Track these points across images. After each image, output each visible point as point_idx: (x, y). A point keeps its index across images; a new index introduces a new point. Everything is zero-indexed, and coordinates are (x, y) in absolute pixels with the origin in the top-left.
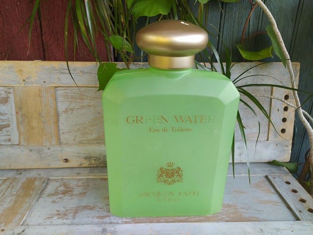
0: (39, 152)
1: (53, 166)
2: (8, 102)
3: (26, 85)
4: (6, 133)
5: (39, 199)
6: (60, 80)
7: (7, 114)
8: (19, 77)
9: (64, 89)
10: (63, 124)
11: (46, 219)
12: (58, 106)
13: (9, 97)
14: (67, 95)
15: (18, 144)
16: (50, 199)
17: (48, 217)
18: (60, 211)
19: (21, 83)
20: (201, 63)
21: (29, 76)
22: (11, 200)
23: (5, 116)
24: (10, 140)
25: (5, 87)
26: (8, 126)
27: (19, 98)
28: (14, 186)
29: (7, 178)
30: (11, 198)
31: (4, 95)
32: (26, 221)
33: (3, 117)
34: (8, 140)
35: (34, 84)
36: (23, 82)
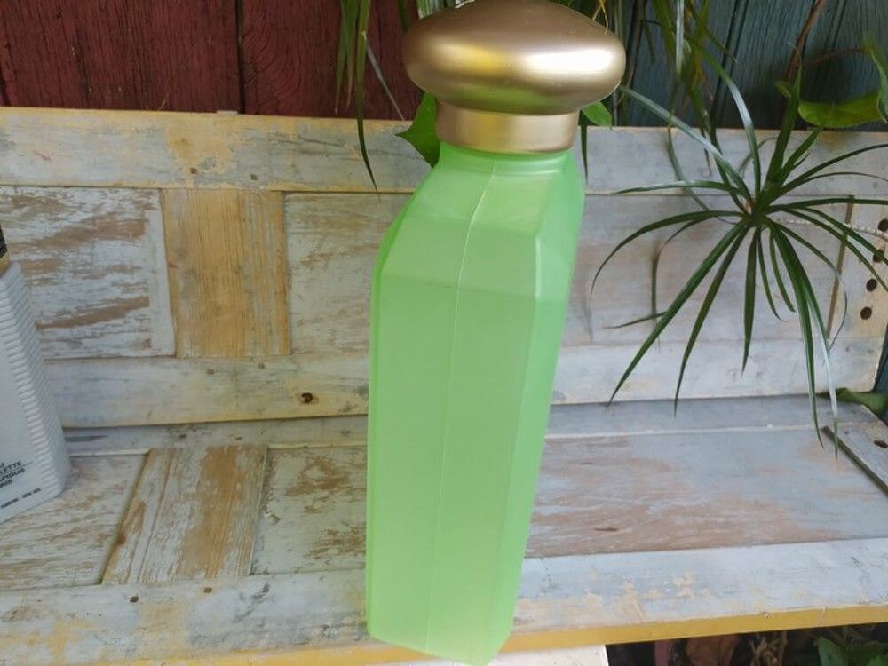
0: (234, 374)
2: (143, 233)
3: (201, 186)
4: (137, 324)
5: (266, 503)
6: (297, 172)
7: (140, 268)
8: (178, 161)
9: (307, 200)
10: (300, 297)
11: (309, 555)
12: (289, 247)
13: (147, 221)
14: (315, 216)
15: (171, 352)
16: (297, 504)
17: (312, 549)
18: (337, 532)
19: (184, 177)
21: (209, 159)
22: (192, 510)
23: (135, 275)
24: (147, 344)
25: (134, 188)
26: (144, 302)
27: (177, 222)
28: (181, 472)
29: (150, 451)
30: (188, 504)
31: (131, 213)
32: (258, 564)
33: (127, 278)
34: (143, 343)
35: (222, 181)
36: (191, 176)
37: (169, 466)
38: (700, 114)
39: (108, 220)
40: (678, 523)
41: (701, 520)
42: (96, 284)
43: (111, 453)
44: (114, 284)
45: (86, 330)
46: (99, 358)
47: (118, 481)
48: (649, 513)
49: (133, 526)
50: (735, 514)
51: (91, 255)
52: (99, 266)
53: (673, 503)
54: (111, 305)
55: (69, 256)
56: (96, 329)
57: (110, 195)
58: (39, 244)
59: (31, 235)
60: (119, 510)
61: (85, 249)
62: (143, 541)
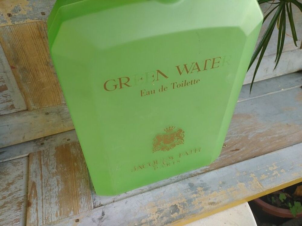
0: (59, 113)
3: (16, 23)
4: (5, 99)
15: (25, 108)
19: (5, 19)
22: (58, 181)
24: (12, 107)
26: (5, 88)
27: (9, 44)
28: (47, 162)
29: (29, 154)
30: (55, 178)
32: (96, 201)
34: (10, 107)
35: (27, 18)
36: (9, 18)
37: (41, 160)
40: (262, 141)
41: (270, 137)
43: (11, 159)
47: (19, 173)
48: (249, 138)
49: (33, 195)
50: (281, 131)
53: (257, 132)
60: (23, 187)
62: (40, 202)
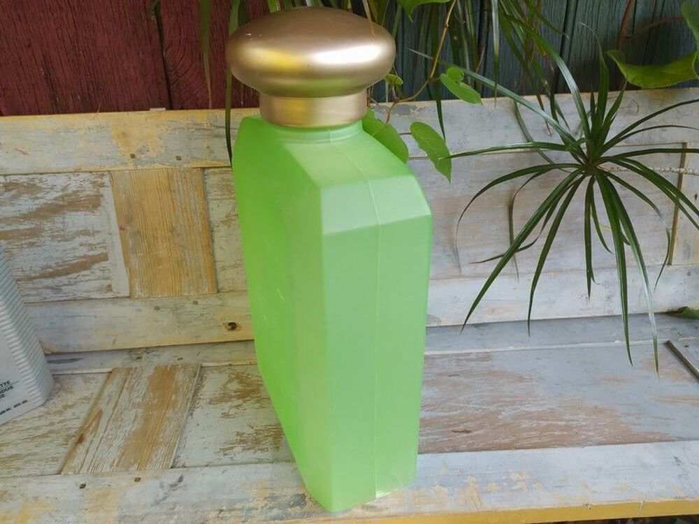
0: (175, 310)
1: (206, 338)
2: (100, 205)
3: (139, 167)
4: (101, 274)
5: (193, 411)
6: (212, 152)
7: (99, 232)
8: (121, 149)
9: (221, 173)
10: (221, 248)
11: (219, 452)
12: (210, 209)
13: (102, 196)
14: (229, 185)
15: (127, 295)
16: (217, 410)
17: (222, 447)
18: (243, 434)
19: (125, 162)
20: (525, 97)
21: (144, 147)
22: (136, 416)
23: (96, 237)
24: (109, 288)
25: (91, 172)
26: (105, 257)
27: (124, 195)
28: (133, 386)
29: (113, 369)
30: (134, 411)
31: (89, 191)
32: (179, 459)
33: (91, 240)
34: (106, 288)
35: (155, 163)
36: (132, 160)
37: (125, 382)
38: (541, 84)
39: (73, 197)
40: (524, 426)
42: (69, 245)
43: (84, 372)
44: (81, 245)
45: (64, 279)
46: (75, 300)
47: (87, 394)
48: (500, 417)
49: (91, 428)
50: (575, 417)
51: (63, 223)
52: (70, 232)
53: (523, 408)
54: (80, 260)
55: (47, 225)
56: (71, 278)
57: (73, 178)
58: (25, 217)
59: (19, 211)
60: (83, 416)
61: (58, 219)
62: (96, 440)
